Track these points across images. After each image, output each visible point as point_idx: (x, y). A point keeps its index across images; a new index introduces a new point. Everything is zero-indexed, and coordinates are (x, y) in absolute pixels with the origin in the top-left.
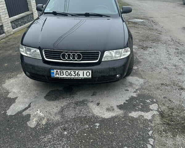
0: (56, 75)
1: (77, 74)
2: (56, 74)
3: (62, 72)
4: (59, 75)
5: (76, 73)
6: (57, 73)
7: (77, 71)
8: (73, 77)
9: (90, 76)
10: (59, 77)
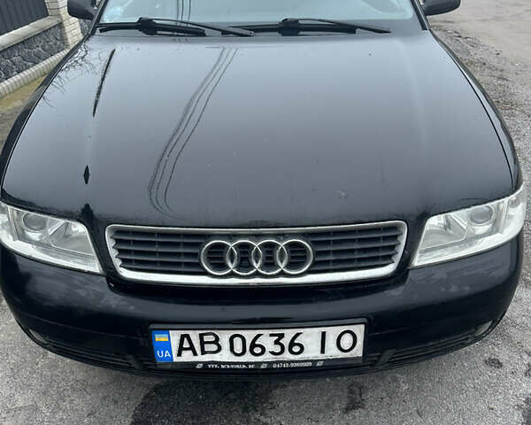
0: (179, 354)
1: (292, 344)
2: (181, 349)
3: (212, 338)
4: (195, 354)
5: (286, 341)
6: (186, 345)
7: (289, 334)
8: (267, 357)
9: (358, 351)
10: (195, 363)
